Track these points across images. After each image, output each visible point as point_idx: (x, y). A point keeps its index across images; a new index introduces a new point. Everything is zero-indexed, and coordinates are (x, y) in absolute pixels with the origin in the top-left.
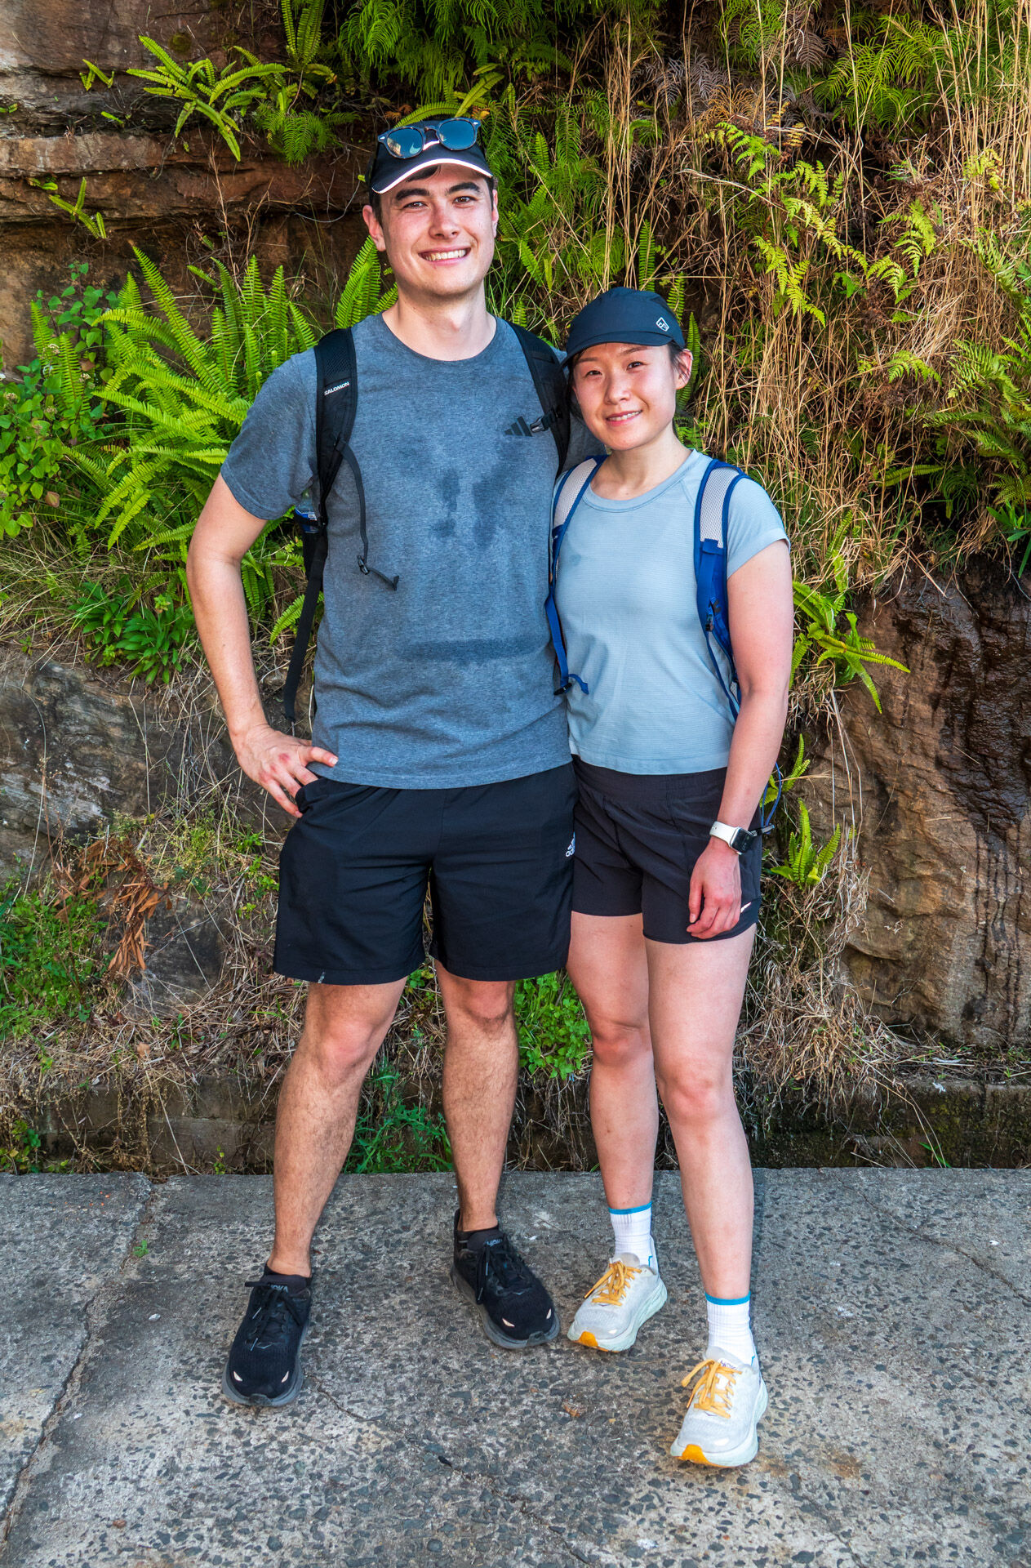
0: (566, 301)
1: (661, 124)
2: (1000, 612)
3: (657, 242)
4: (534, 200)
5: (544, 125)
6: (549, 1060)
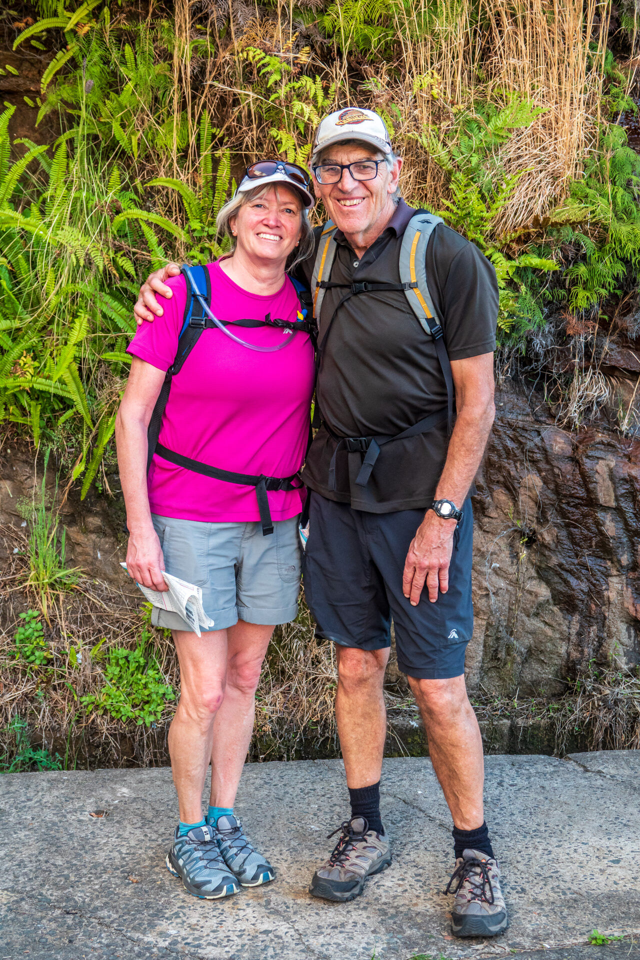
0: (149, 167)
1: (213, 42)
3: (213, 125)
4: (124, 93)
5: (131, 38)
6: (137, 713)
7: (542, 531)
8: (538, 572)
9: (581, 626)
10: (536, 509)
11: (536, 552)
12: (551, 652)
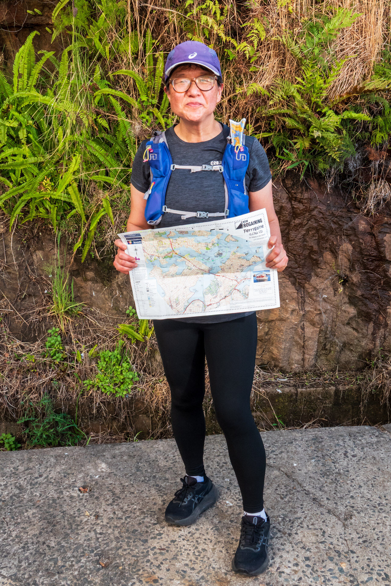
0: (116, 64)
2: (300, 194)
3: (153, 38)
4: (100, 20)
6: (117, 389)
7: (353, 276)
8: (349, 299)
9: (374, 329)
10: (348, 263)
11: (349, 288)
12: (357, 345)
